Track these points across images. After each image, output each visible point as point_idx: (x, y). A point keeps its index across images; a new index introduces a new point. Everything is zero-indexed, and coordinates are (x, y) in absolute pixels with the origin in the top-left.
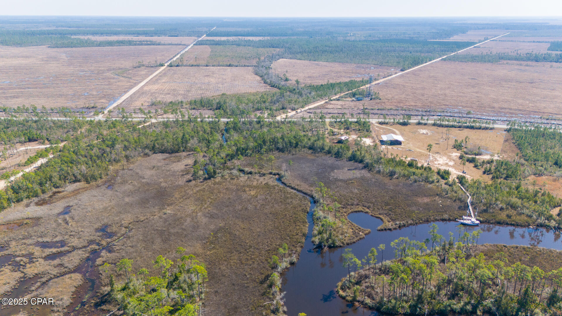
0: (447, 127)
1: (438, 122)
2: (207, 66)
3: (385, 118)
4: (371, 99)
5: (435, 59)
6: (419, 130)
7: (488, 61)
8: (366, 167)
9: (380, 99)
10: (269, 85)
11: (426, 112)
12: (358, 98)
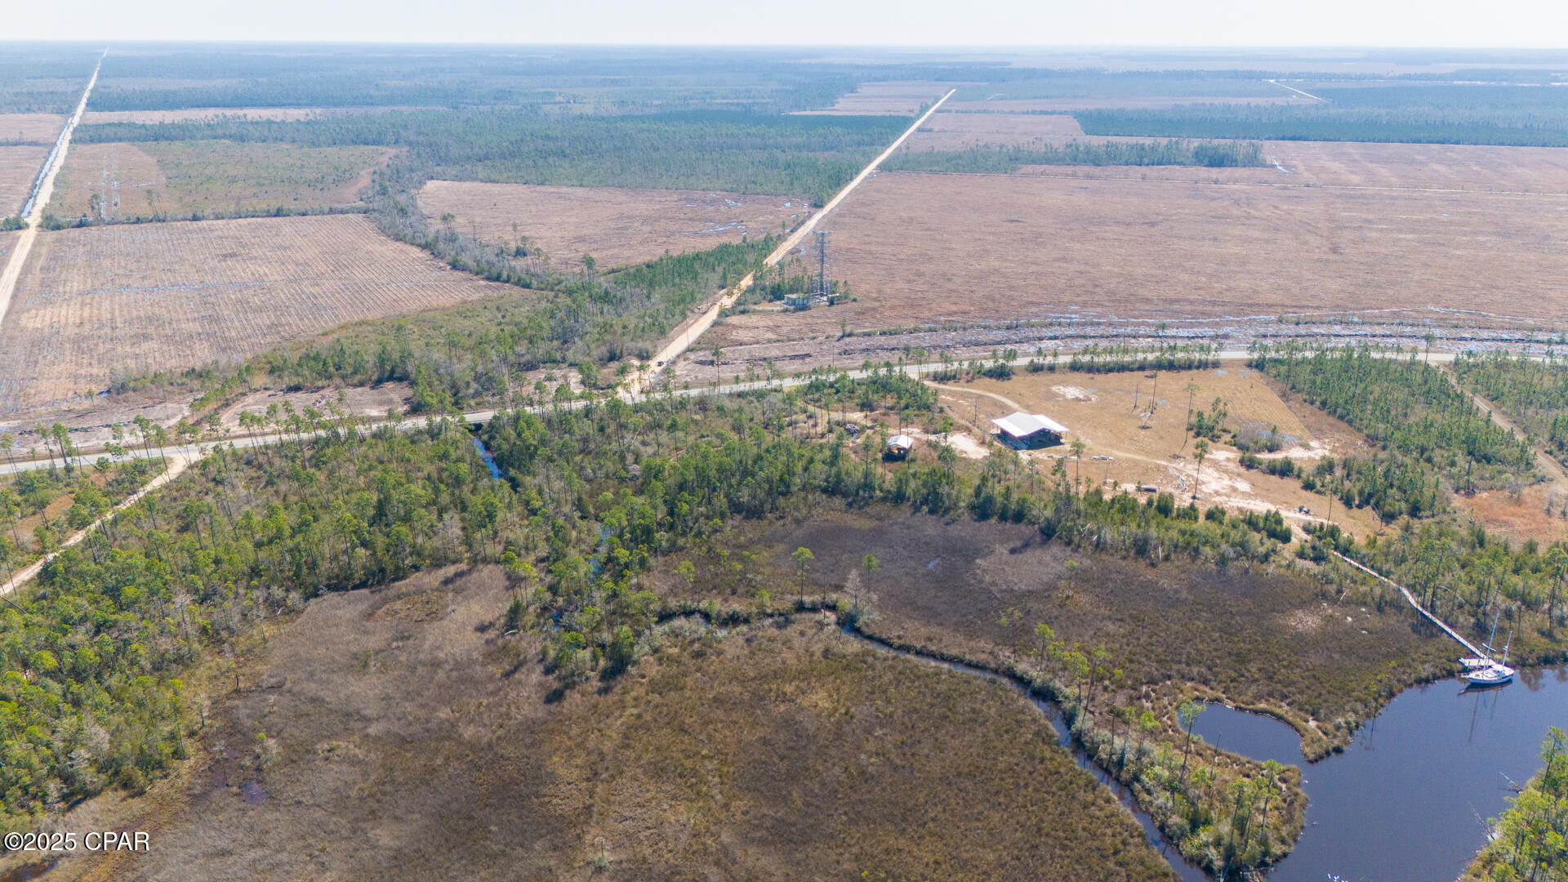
0: (1110, 370)
1: (1087, 358)
2: (195, 218)
3: (946, 360)
4: (831, 303)
5: (863, 169)
6: (1054, 389)
7: (995, 169)
8: (1048, 533)
9: (855, 300)
10: (477, 274)
11: (1008, 328)
12: (794, 302)
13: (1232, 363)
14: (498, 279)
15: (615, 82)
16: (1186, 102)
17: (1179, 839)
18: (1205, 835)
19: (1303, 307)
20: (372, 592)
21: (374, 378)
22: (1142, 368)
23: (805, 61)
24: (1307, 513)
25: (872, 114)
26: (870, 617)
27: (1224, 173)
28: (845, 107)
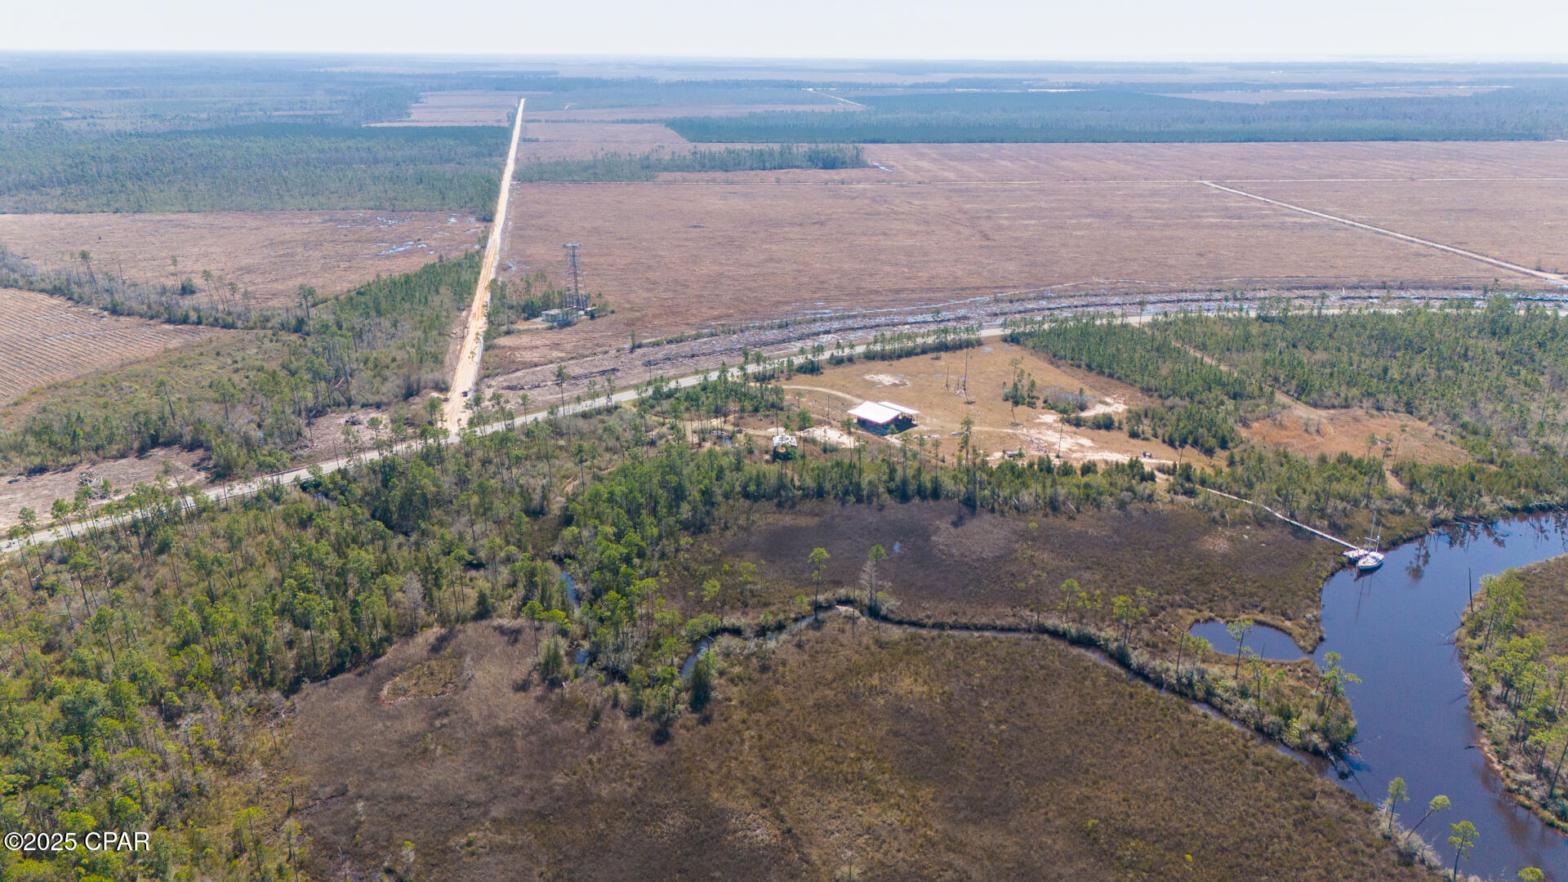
0: (900, 357)
4: (592, 316)
5: (500, 179)
6: (867, 377)
7: (632, 178)
8: (970, 504)
9: (613, 312)
10: (152, 318)
11: (780, 327)
12: (553, 318)
13: (991, 340)
14: (185, 320)
15: (125, 94)
16: (759, 109)
17: (1279, 733)
18: (1297, 725)
19: (1003, 287)
20: (360, 675)
21: (136, 445)
22: (924, 351)
23: (338, 70)
24: (1150, 457)
25: (457, 125)
26: (889, 603)
27: (843, 174)
28: (420, 117)
